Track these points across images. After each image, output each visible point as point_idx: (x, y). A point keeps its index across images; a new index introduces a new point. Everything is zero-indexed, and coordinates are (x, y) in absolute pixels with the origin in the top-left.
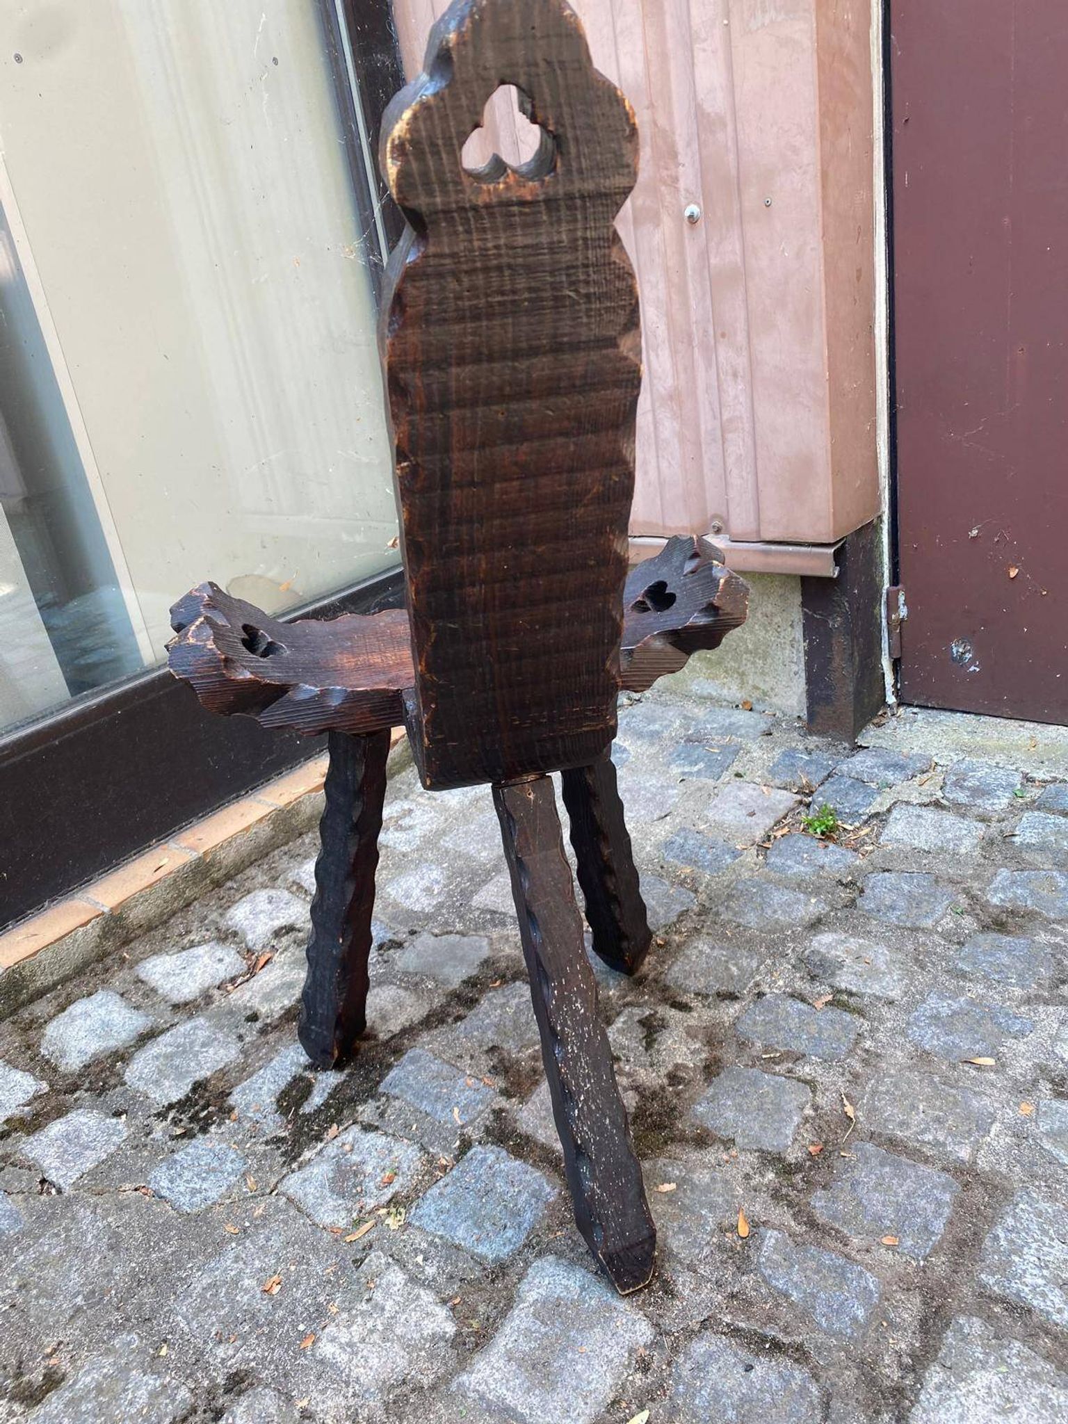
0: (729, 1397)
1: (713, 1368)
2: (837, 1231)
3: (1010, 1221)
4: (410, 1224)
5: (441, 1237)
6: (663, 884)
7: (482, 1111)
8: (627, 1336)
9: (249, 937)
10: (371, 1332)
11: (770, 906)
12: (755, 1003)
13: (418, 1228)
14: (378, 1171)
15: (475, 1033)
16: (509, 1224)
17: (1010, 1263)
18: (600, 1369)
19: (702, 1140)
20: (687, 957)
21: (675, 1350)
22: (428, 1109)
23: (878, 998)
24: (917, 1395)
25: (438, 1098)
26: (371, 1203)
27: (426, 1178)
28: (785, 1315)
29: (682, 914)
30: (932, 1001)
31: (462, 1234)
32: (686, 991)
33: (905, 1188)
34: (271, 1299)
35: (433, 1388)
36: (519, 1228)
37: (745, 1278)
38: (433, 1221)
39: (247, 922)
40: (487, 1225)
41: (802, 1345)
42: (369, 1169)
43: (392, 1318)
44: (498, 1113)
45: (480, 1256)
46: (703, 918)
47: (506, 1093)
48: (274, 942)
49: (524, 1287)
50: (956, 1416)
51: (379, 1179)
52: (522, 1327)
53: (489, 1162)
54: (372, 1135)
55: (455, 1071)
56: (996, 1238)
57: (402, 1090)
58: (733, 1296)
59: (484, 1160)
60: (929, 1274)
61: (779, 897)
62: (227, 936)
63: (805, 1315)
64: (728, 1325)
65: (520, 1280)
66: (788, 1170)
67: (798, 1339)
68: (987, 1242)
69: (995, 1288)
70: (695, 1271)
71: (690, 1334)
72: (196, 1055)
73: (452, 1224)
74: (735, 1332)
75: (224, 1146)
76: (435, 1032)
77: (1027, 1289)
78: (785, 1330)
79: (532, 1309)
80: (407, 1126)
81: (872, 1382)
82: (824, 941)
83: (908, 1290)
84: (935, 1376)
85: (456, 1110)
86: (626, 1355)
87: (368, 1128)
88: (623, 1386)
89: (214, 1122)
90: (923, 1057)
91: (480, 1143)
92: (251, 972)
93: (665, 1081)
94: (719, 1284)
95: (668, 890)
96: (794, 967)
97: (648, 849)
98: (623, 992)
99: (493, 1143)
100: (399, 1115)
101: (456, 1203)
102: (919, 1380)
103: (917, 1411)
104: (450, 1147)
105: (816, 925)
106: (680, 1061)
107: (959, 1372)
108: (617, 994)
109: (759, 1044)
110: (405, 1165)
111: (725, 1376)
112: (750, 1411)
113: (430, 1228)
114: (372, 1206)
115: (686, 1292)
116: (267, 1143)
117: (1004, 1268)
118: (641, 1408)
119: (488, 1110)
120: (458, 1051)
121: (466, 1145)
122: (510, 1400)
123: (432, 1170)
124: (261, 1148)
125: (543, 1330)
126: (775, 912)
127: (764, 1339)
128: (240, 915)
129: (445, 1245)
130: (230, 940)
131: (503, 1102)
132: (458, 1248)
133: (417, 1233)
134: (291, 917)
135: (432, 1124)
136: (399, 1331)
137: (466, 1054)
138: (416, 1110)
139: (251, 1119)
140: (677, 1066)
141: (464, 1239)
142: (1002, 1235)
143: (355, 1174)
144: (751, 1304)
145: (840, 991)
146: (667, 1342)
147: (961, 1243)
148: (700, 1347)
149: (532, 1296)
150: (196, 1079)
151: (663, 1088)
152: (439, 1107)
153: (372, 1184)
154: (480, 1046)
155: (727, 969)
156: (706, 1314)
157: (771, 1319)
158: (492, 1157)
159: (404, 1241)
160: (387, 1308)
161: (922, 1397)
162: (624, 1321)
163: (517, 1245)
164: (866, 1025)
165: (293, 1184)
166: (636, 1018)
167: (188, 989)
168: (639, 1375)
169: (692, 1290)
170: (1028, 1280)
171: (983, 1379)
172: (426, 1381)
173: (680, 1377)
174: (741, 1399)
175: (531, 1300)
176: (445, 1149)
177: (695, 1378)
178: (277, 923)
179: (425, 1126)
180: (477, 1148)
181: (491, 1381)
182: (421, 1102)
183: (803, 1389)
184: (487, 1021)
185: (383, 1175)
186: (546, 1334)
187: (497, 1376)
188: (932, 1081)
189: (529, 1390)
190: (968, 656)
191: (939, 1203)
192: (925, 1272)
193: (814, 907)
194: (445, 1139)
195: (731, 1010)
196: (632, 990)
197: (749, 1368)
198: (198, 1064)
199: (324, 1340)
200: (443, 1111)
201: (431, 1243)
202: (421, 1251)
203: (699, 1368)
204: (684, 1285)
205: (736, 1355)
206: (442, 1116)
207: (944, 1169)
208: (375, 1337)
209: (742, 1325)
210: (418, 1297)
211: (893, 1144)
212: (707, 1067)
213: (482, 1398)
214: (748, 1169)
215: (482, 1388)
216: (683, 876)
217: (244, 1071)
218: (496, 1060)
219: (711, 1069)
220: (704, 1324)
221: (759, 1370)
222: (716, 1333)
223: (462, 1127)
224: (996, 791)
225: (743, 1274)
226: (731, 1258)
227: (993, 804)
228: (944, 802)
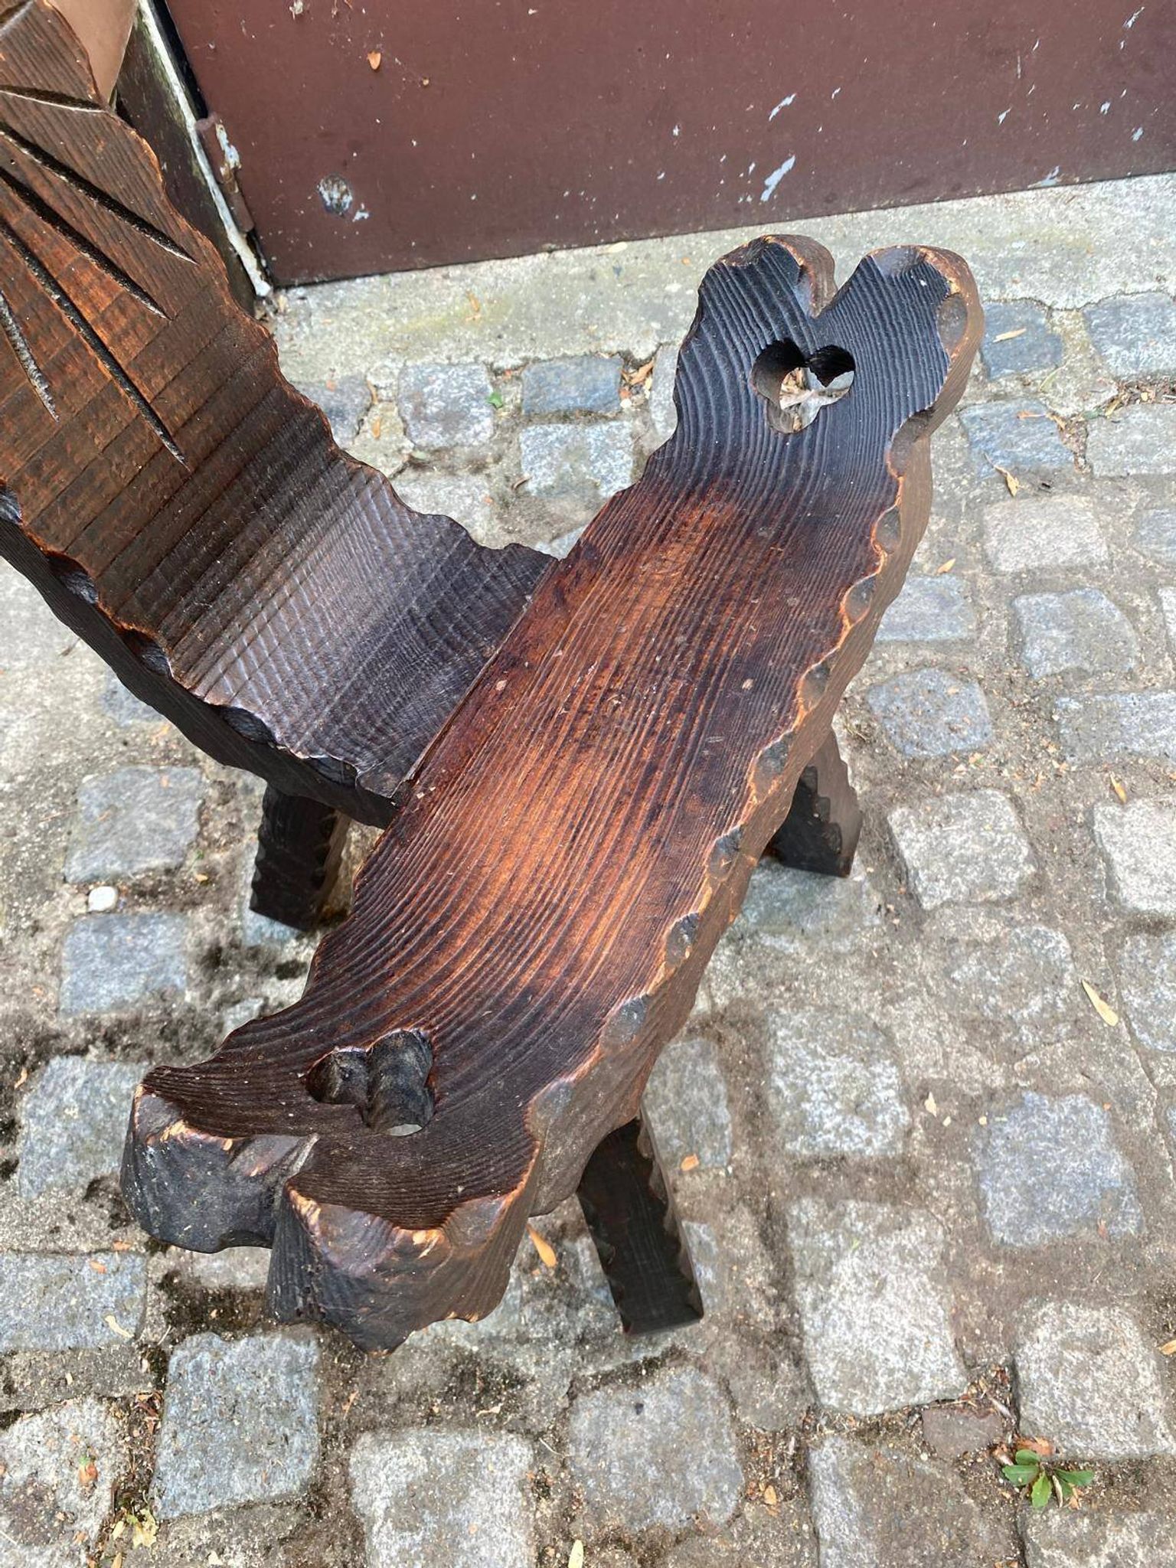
1: (608, 1436)
3: (780, 1061)
4: (167, 1521)
5: (219, 1509)
7: (146, 1296)
8: (507, 1473)
13: (181, 1519)
14: (66, 1471)
15: (50, 1179)
16: (288, 1432)
21: (560, 1446)
22: (70, 1343)
24: (800, 1327)
25: (73, 1319)
26: (92, 1525)
27: (136, 1434)
31: (242, 1486)
33: (670, 1084)
36: (303, 1426)
38: (194, 1497)
40: (263, 1450)
41: (674, 1347)
42: (50, 1478)
44: (167, 1283)
45: (281, 1496)
47: (158, 1245)
49: (360, 1499)
50: (844, 1328)
51: (75, 1482)
53: (207, 1366)
55: (67, 1261)
56: (778, 1091)
57: (12, 1339)
58: (581, 1341)
59: (198, 1367)
60: (742, 1177)
64: (595, 1377)
65: (349, 1491)
67: (668, 1344)
68: (773, 1100)
69: (805, 1152)
70: (528, 1340)
71: (564, 1416)
73: (219, 1485)
74: (606, 1379)
77: (831, 1137)
78: (651, 1342)
79: (390, 1524)
80: (57, 1383)
81: (755, 1339)
83: (733, 1209)
84: (805, 1295)
85: (110, 1319)
86: (520, 1494)
87: (4, 1421)
88: (537, 1531)
91: (174, 1343)
94: (558, 1335)
99: (191, 1334)
100: (34, 1375)
101: (205, 1452)
102: (793, 1309)
103: (809, 1345)
104: (138, 1374)
107: (822, 1275)
110: (95, 1437)
111: (623, 1435)
112: (665, 1453)
113: (198, 1507)
114: (97, 1529)
115: (533, 1371)
117: (802, 1125)
118: (570, 1540)
119: (151, 1288)
120: (47, 1223)
121: (159, 1361)
123: (135, 1417)
127: (636, 1366)
129: (230, 1515)
131: (164, 1263)
132: (248, 1506)
133: (184, 1525)
135: (92, 1358)
138: (54, 1353)
141: (249, 1491)
142: (780, 1083)
143: (39, 1499)
146: (546, 1443)
147: (750, 1117)
148: (582, 1424)
149: (379, 1506)
152: (84, 1330)
153: (71, 1496)
154: (70, 1193)
156: (567, 1382)
158: (206, 1358)
159: (176, 1550)
161: (806, 1327)
162: (494, 1458)
163: (316, 1449)
168: (544, 1502)
169: (537, 1363)
171: (846, 1268)
173: (582, 1471)
174: (651, 1449)
175: (381, 1512)
176: (133, 1381)
177: (596, 1461)
179: (83, 1367)
180: (176, 1354)
182: (53, 1338)
183: (697, 1389)
184: (54, 1150)
185: (75, 1472)
186: (423, 1539)
190: (348, 199)
191: (710, 1083)
192: (736, 1177)
194: (124, 1368)
197: (639, 1408)
200: (92, 1332)
201: (213, 1525)
202: (208, 1546)
203: (594, 1445)
204: (525, 1364)
205: (620, 1403)
206: (99, 1338)
209: (608, 1368)
218: (108, 1204)
220: (572, 1396)
221: (649, 1403)
222: (587, 1394)
223: (136, 1337)
224: (468, 409)
225: (577, 1309)
226: (553, 1298)
227: (476, 435)
228: (419, 455)
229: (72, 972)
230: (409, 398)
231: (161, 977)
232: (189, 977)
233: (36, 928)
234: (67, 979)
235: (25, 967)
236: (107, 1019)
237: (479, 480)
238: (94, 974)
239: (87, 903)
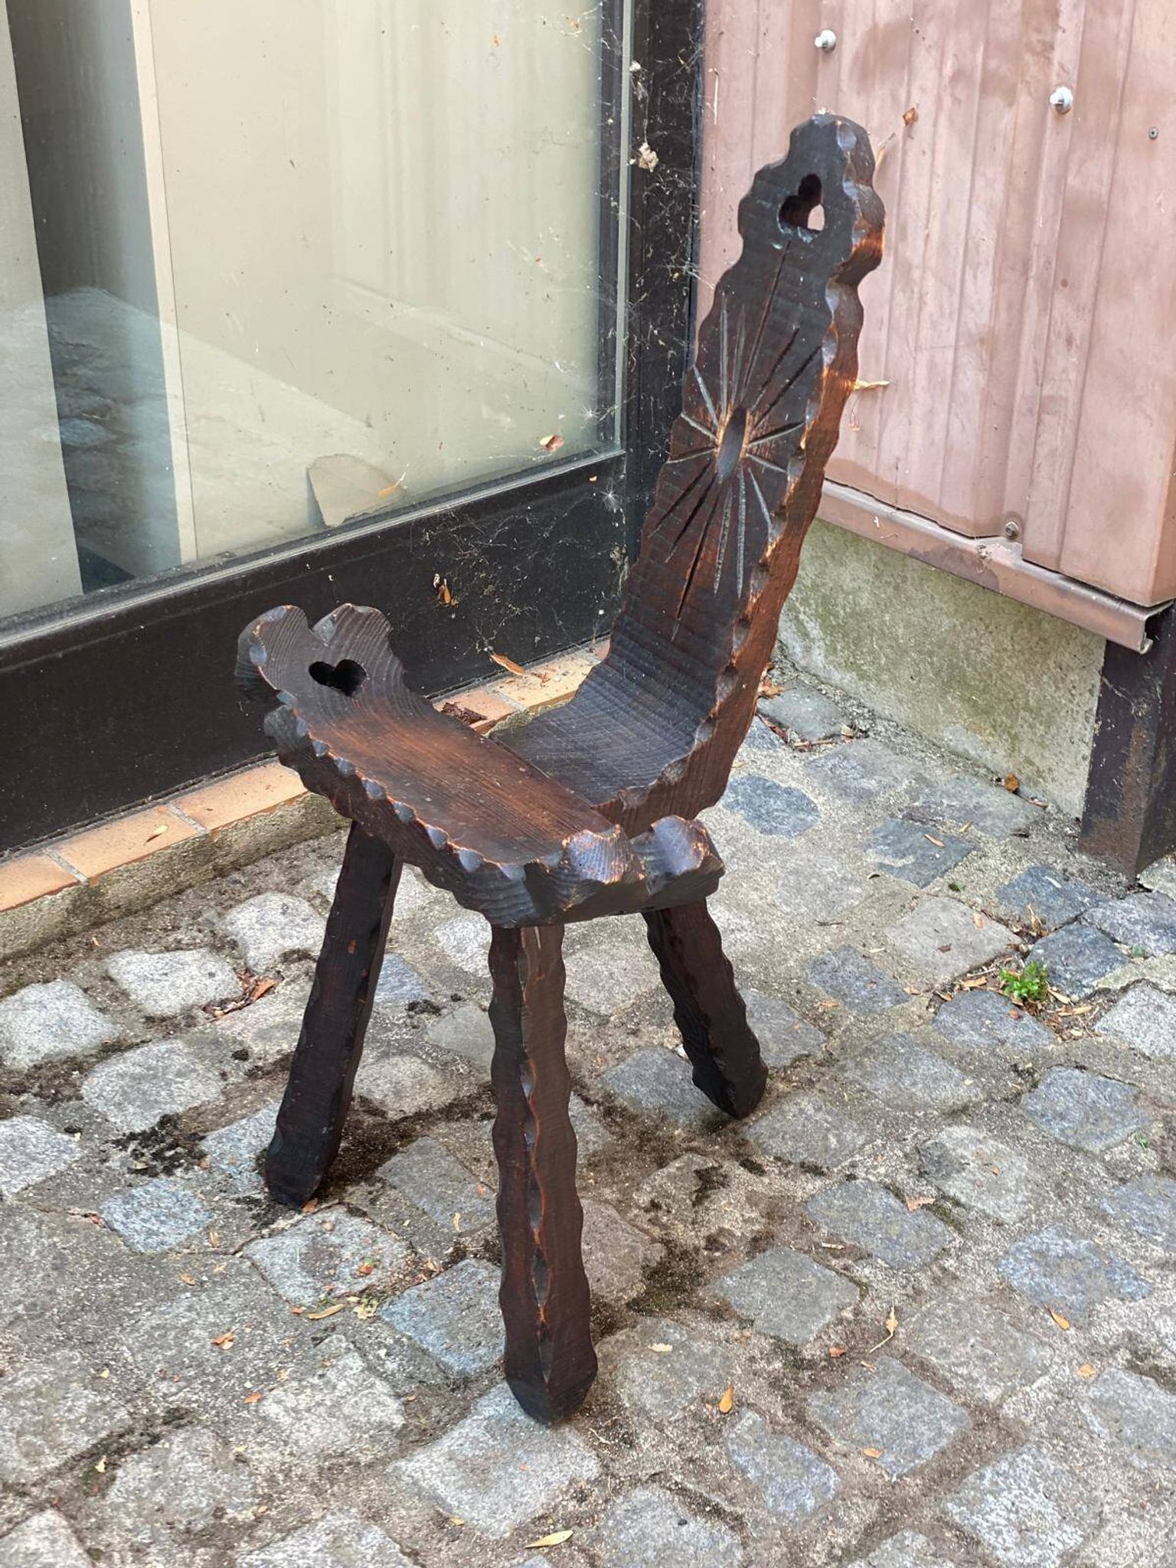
0: (654, 1540)
1: (648, 1515)
2: (823, 1431)
3: (1004, 1466)
4: (379, 1318)
5: (410, 1338)
6: (790, 1014)
7: (487, 1225)
8: (573, 1468)
9: (252, 953)
10: (318, 1404)
11: (912, 1075)
12: (841, 1183)
13: (387, 1323)
14: (357, 1258)
16: (483, 1343)
17: (982, 1501)
18: (537, 1487)
19: (718, 1314)
20: (783, 1112)
21: (616, 1491)
22: (427, 1208)
23: (987, 1217)
25: (440, 1198)
26: (342, 1289)
27: (407, 1278)
28: (736, 1487)
29: (799, 1058)
30: (1048, 1236)
31: (432, 1340)
32: (765, 1152)
33: (912, 1410)
34: (220, 1353)
35: (370, 1466)
36: (494, 1348)
37: (709, 1448)
38: (404, 1320)
39: (250, 933)
40: (461, 1338)
41: (742, 1516)
42: (346, 1254)
43: (342, 1397)
45: (445, 1364)
46: (823, 1069)
48: (281, 967)
49: (483, 1401)
51: (356, 1267)
52: (471, 1435)
53: (480, 1277)
54: (357, 1220)
55: (467, 1174)
56: (982, 1477)
57: (401, 1180)
58: (691, 1460)
59: (475, 1274)
60: (897, 1491)
61: (928, 1066)
62: (224, 945)
63: (754, 1492)
64: (676, 1483)
65: (481, 1395)
66: (798, 1364)
67: (740, 1511)
68: (971, 1478)
69: (956, 1517)
70: (662, 1431)
71: (635, 1482)
72: (168, 1084)
73: (423, 1328)
74: (682, 1491)
75: (189, 1192)
76: (454, 1125)
77: (985, 1524)
78: (730, 1501)
79: (485, 1423)
80: (398, 1220)
81: (796, 1561)
82: (958, 1136)
83: (870, 1497)
85: (458, 1216)
86: (567, 1483)
87: (354, 1212)
88: (555, 1508)
89: (180, 1165)
90: (1005, 1293)
91: (475, 1257)
92: (247, 999)
93: (703, 1243)
94: (681, 1447)
95: (794, 1024)
96: (906, 1156)
97: (791, 963)
98: (691, 1135)
99: (489, 1260)
100: (392, 1206)
101: (433, 1309)
104: (441, 1251)
105: (958, 1113)
106: (727, 1226)
108: (684, 1135)
109: (825, 1230)
110: (387, 1261)
111: (657, 1523)
112: (670, 1556)
113: (401, 1327)
114: (343, 1291)
115: (645, 1447)
116: (238, 1201)
117: (973, 1504)
118: (566, 1528)
119: (493, 1225)
120: (477, 1154)
121: (459, 1254)
122: (442, 1490)
123: (416, 1271)
124: (231, 1205)
125: (491, 1442)
126: (914, 1084)
127: (707, 1502)
128: (243, 920)
129: (411, 1346)
130: (227, 952)
132: (425, 1352)
133: (385, 1327)
134: (308, 938)
135: (429, 1224)
136: (346, 1410)
137: (485, 1159)
138: (413, 1205)
139: (223, 1172)
140: (721, 1230)
141: (433, 1346)
142: (988, 1475)
143: (331, 1256)
144: (706, 1471)
145: (945, 1197)
146: (611, 1483)
147: (944, 1473)
148: (640, 1495)
149: (489, 1411)
150: (167, 1112)
151: (697, 1250)
152: (439, 1208)
153: (347, 1270)
155: (825, 1138)
156: (658, 1469)
157: (720, 1487)
158: (483, 1275)
159: (369, 1332)
160: (339, 1387)
162: (575, 1454)
163: (488, 1365)
164: (959, 1241)
165: (261, 1249)
166: (696, 1167)
167: (167, 1002)
168: (574, 1502)
169: (653, 1446)
170: (992, 1518)
172: (364, 1460)
173: (613, 1513)
174: (665, 1545)
175: (487, 1415)
176: (435, 1253)
177: (627, 1518)
178: (290, 944)
179: (419, 1224)
180: (470, 1260)
181: (427, 1471)
182: (421, 1198)
183: (729, 1550)
185: (361, 1264)
186: (493, 1446)
187: (435, 1469)
188: (1000, 1319)
189: (462, 1488)
191: (940, 1433)
192: (893, 1487)
193: (966, 1090)
194: (438, 1243)
195: (810, 1186)
196: (702, 1135)
197: (683, 1523)
198: (170, 1095)
199: (270, 1400)
200: (442, 1213)
201: (397, 1341)
202: (386, 1346)
203: (635, 1510)
204: (645, 1439)
205: (675, 1509)
206: (441, 1219)
207: (965, 1405)
208: (322, 1410)
209: (690, 1486)
210: (372, 1385)
211: (923, 1367)
212: (755, 1240)
213: (415, 1483)
214: (757, 1353)
215: (418, 1475)
216: (820, 1010)
217: (223, 1116)
219: (758, 1244)
220: (652, 1478)
221: (692, 1526)
222: (662, 1486)
223: (460, 1235)
225: (709, 1444)
226: (702, 1428)
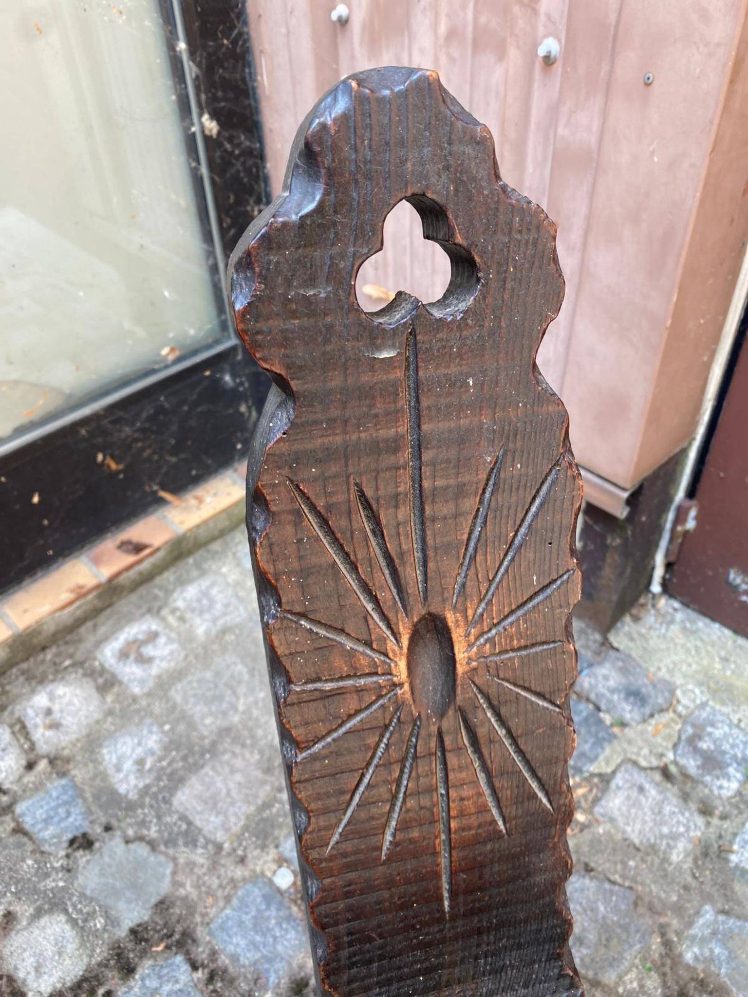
224: (729, 765)
227: (721, 787)
228: (673, 769)
229: (234, 910)
230: (694, 726)
231: (266, 966)
232: (278, 984)
233: (242, 860)
234: (228, 911)
235: (219, 877)
236: (224, 960)
237: (700, 821)
238: (240, 924)
239: (275, 872)
